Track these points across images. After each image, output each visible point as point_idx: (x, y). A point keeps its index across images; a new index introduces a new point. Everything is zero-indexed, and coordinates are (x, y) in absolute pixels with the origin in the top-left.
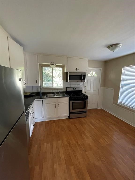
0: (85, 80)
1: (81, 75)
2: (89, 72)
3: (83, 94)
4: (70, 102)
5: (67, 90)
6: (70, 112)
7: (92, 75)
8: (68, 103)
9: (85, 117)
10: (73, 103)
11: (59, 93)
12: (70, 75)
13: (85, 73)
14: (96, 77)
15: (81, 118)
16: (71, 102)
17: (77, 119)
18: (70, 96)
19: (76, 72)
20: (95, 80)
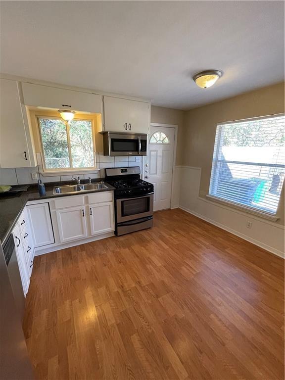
0: (146, 151)
1: (138, 140)
2: (154, 134)
3: (142, 181)
4: (117, 200)
5: (108, 175)
6: (118, 222)
7: (160, 140)
8: (112, 204)
9: (150, 228)
10: (122, 202)
11: (89, 183)
12: (113, 140)
13: (146, 135)
14: (167, 144)
15: (141, 233)
16: (119, 201)
17: (134, 234)
18: (114, 188)
19: (126, 131)
20: (164, 150)
